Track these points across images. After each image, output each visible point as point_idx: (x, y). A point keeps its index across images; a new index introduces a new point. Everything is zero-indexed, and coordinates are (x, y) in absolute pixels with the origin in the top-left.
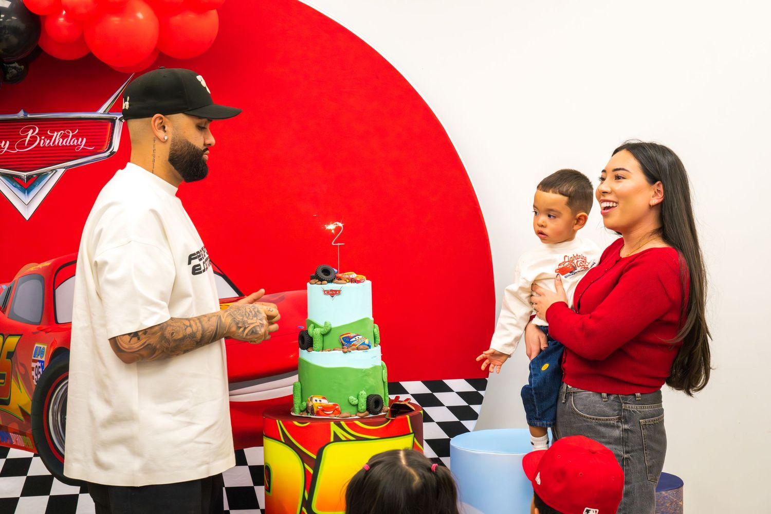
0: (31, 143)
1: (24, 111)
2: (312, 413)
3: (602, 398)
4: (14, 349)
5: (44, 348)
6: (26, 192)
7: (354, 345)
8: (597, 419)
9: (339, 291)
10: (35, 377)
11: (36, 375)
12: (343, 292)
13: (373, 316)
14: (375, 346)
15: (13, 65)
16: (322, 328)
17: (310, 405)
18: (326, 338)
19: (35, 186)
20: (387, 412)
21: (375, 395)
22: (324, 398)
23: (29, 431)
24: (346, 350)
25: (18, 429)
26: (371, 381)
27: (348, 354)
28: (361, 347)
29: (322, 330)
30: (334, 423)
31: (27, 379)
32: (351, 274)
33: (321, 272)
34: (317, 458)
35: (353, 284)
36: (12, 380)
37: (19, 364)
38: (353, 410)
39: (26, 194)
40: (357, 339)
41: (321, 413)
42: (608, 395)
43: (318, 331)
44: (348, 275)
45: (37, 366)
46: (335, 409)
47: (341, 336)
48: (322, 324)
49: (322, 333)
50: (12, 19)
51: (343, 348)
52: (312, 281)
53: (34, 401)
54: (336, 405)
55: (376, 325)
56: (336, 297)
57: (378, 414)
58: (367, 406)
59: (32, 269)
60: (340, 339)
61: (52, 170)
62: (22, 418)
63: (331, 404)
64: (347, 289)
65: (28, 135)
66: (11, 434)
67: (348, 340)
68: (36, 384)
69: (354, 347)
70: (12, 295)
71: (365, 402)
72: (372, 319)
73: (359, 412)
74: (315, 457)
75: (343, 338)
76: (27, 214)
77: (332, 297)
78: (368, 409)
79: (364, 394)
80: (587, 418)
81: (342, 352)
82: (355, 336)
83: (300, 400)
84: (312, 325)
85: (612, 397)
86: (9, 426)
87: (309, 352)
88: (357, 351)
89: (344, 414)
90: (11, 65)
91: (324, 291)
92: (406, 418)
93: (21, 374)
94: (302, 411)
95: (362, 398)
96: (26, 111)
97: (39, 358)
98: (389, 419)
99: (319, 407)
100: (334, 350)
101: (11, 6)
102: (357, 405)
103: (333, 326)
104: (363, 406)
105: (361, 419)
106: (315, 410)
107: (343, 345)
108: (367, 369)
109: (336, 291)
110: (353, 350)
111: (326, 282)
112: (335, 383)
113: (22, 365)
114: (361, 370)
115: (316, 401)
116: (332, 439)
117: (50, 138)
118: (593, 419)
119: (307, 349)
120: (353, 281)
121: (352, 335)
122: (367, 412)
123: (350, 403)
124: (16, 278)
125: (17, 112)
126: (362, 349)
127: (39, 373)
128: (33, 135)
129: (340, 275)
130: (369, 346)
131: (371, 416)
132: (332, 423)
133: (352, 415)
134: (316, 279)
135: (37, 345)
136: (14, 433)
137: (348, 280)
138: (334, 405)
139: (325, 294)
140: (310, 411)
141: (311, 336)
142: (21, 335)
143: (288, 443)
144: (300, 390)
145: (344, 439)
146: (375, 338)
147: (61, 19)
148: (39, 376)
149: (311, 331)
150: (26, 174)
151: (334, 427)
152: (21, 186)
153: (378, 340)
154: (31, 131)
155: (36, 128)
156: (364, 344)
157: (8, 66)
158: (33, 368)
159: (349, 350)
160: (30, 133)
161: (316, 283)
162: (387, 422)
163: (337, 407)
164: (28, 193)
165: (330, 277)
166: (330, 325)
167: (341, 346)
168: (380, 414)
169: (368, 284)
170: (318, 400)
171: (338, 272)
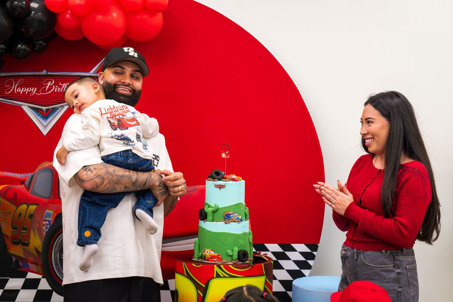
0: (49, 89)
1: (47, 70)
2: (205, 260)
3: (382, 253)
4: (33, 213)
5: (51, 213)
6: (45, 118)
7: (232, 219)
8: (380, 267)
9: (224, 186)
10: (45, 230)
11: (46, 229)
12: (227, 187)
13: (245, 202)
14: (246, 221)
15: (39, 42)
16: (213, 207)
17: (204, 254)
18: (215, 214)
19: (50, 115)
20: (250, 261)
21: (243, 250)
22: (212, 251)
23: (40, 263)
24: (226, 222)
25: (33, 261)
26: (242, 242)
27: (228, 224)
28: (236, 220)
29: (213, 209)
30: (217, 266)
31: (40, 231)
32: (233, 176)
33: (214, 174)
34: (205, 287)
35: (233, 182)
36: (31, 231)
37: (36, 222)
38: (230, 259)
39: (45, 120)
40: (234, 215)
41: (210, 259)
42: (386, 251)
43: (210, 209)
44: (230, 176)
45: (46, 223)
46: (218, 258)
47: (224, 213)
48: (213, 205)
49: (213, 211)
50: (38, 14)
51: (225, 221)
52: (209, 179)
53: (44, 244)
54: (219, 255)
55: (247, 208)
56: (222, 189)
57: (245, 262)
58: (238, 257)
59: (46, 165)
60: (224, 215)
61: (61, 106)
62: (36, 254)
63: (216, 254)
64: (229, 184)
65: (48, 84)
66: (29, 263)
67: (228, 216)
68: (45, 234)
69: (232, 220)
70: (34, 180)
71: (237, 254)
72: (244, 204)
73: (233, 260)
74: (204, 286)
75: (225, 215)
76: (45, 132)
77: (220, 189)
78: (239, 259)
79: (236, 249)
80: (374, 267)
81: (224, 223)
82: (233, 214)
83: (198, 251)
84: (207, 206)
85: (388, 252)
86: (28, 259)
87: (204, 222)
88: (234, 223)
89: (224, 261)
90: (38, 42)
91: (215, 185)
92: (262, 265)
93: (37, 228)
94: (199, 258)
95: (235, 252)
96: (48, 70)
97: (48, 219)
98: (250, 265)
99: (209, 256)
100: (219, 221)
101: (39, 7)
102: (232, 256)
103: (220, 207)
104: (235, 257)
105: (234, 265)
106: (207, 257)
107: (225, 219)
108: (239, 234)
109: (222, 186)
110: (231, 222)
111: (217, 180)
112: (219, 242)
113: (38, 222)
114: (236, 234)
115: (207, 252)
116: (215, 276)
117: (61, 87)
118: (378, 267)
119: (203, 220)
120: (233, 180)
121: (231, 213)
122: (238, 261)
123: (228, 255)
124: (36, 170)
125: (42, 70)
126: (237, 222)
127: (48, 228)
128: (51, 85)
129: (226, 176)
130: (241, 220)
131: (240, 263)
132: (215, 266)
133: (229, 262)
134: (211, 178)
135: (47, 211)
136: (31, 263)
137: (230, 179)
138: (218, 255)
139: (216, 187)
140: (203, 258)
141: (206, 212)
142: (38, 205)
143: (189, 277)
144: (198, 245)
145: (222, 276)
146: (246, 216)
147: (68, 16)
148: (47, 230)
149: (207, 209)
150: (45, 108)
151: (216, 269)
152: (42, 114)
153: (248, 217)
154: (50, 82)
155: (53, 81)
156: (238, 218)
157: (36, 42)
158: (44, 225)
159: (229, 221)
160: (49, 84)
161: (210, 180)
162: (250, 267)
163: (220, 256)
164: (46, 119)
165: (220, 177)
166: (218, 206)
167: (224, 219)
168: (246, 262)
169: (243, 182)
170: (209, 251)
171: (225, 174)
